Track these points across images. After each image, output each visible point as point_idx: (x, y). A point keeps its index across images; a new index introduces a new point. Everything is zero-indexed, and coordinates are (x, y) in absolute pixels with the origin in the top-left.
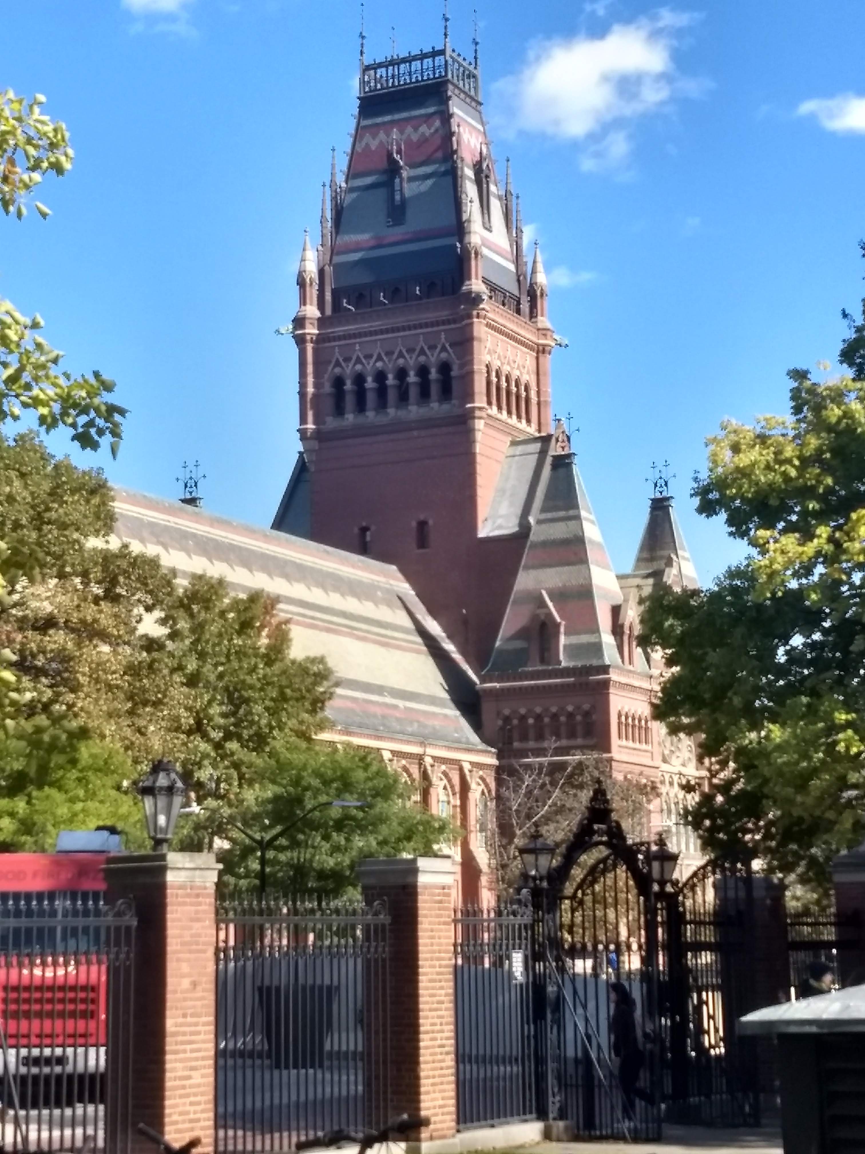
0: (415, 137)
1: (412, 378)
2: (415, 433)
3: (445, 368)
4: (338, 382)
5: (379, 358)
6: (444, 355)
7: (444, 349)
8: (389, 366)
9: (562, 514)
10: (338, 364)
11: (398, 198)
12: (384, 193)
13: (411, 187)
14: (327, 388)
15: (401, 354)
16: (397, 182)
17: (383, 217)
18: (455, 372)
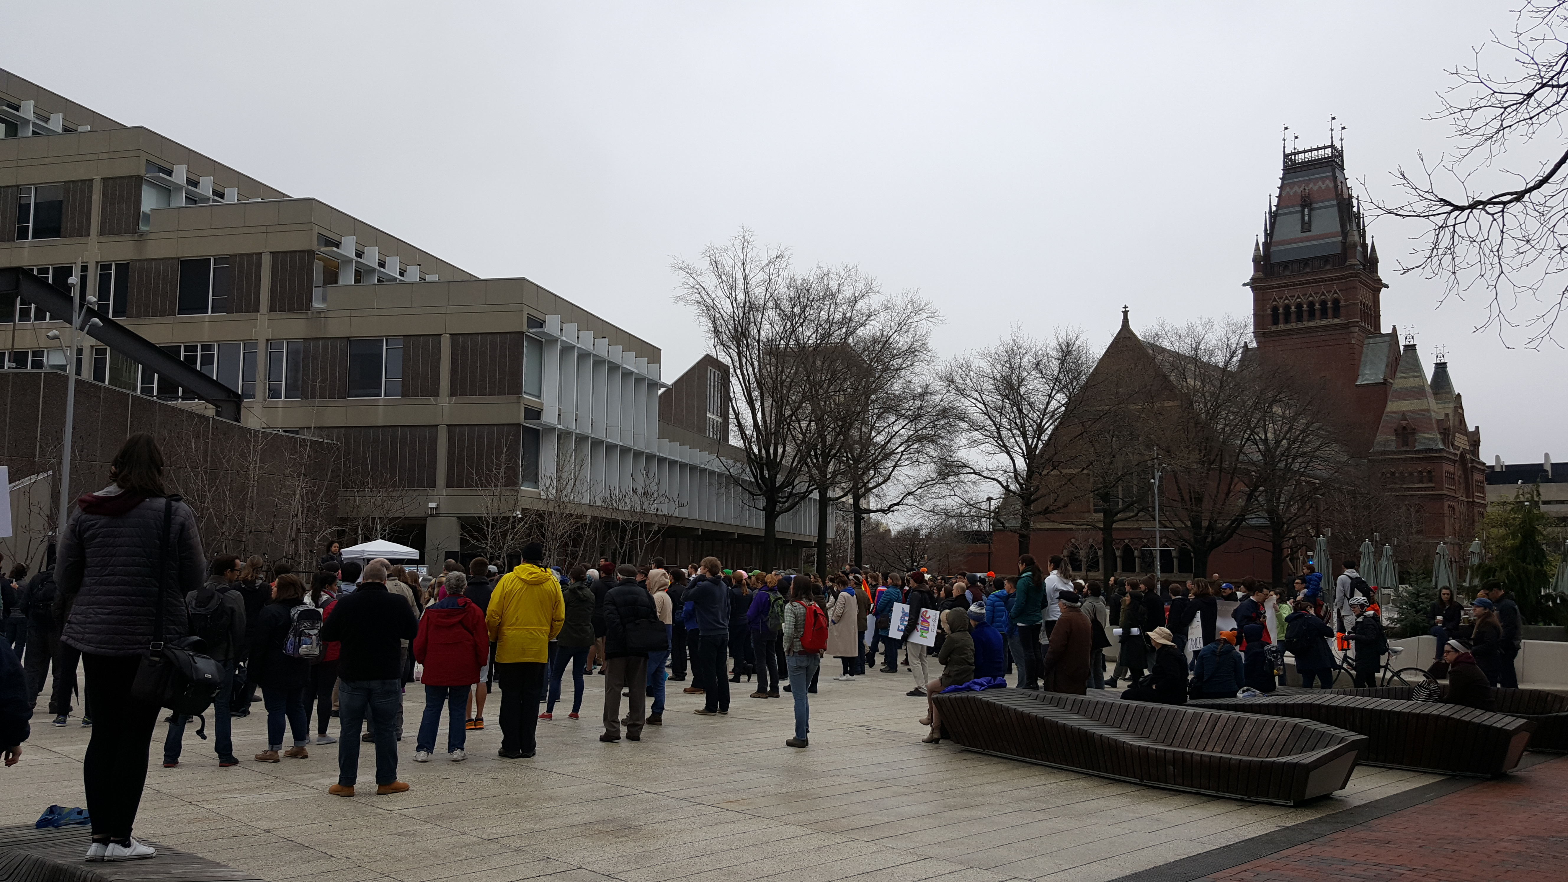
0: (1315, 189)
1: (1317, 306)
2: (1319, 334)
3: (1336, 302)
4: (1275, 309)
5: (1299, 297)
6: (1335, 295)
7: (1335, 292)
8: (1303, 300)
9: (1411, 374)
10: (1275, 300)
11: (1306, 218)
12: (1299, 216)
13: (1314, 213)
14: (1269, 312)
15: (1311, 295)
16: (1306, 210)
17: (1299, 227)
18: (1342, 303)
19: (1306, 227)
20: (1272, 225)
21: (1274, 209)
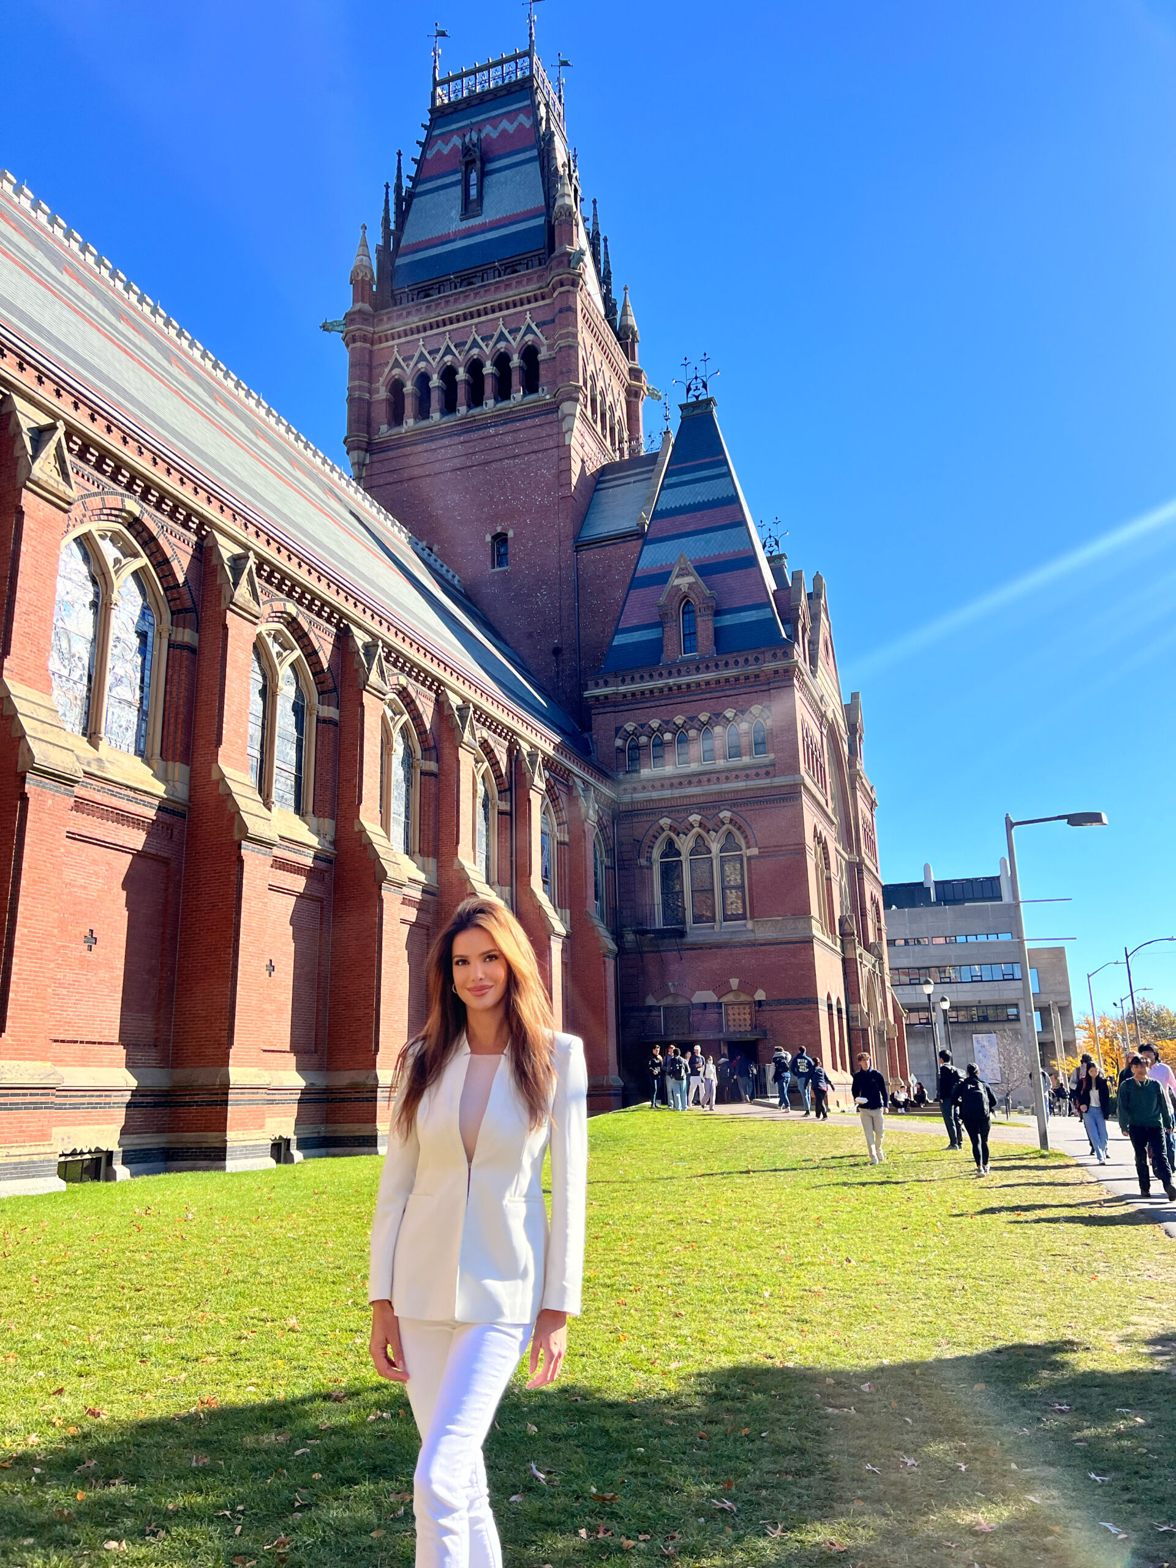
0: (494, 135)
1: (488, 369)
3: (530, 353)
4: (396, 386)
5: (448, 351)
6: (529, 337)
7: (529, 329)
10: (397, 364)
11: (473, 192)
12: (458, 191)
13: (489, 180)
14: (383, 393)
15: (475, 344)
16: (474, 176)
17: (456, 213)
18: (543, 354)
19: (470, 207)
20: (402, 216)
21: (407, 184)
